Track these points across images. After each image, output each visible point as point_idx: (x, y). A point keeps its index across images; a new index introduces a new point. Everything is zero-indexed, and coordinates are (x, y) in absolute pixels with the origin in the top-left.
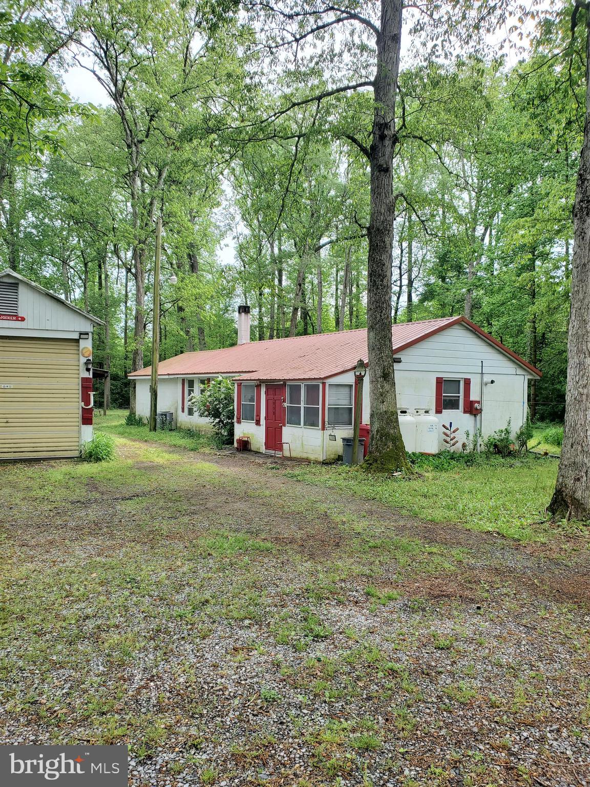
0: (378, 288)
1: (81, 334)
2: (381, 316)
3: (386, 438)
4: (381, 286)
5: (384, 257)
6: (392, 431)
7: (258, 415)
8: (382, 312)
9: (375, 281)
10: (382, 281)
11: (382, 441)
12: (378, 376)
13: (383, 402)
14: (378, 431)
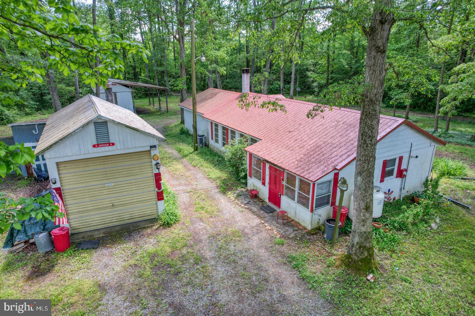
0: (367, 146)
1: (151, 147)
2: (368, 167)
3: (363, 249)
4: (370, 144)
5: (375, 122)
6: (368, 245)
7: (264, 179)
8: (369, 164)
9: (365, 140)
10: (371, 140)
11: (360, 250)
12: (361, 207)
13: (364, 226)
14: (358, 243)
